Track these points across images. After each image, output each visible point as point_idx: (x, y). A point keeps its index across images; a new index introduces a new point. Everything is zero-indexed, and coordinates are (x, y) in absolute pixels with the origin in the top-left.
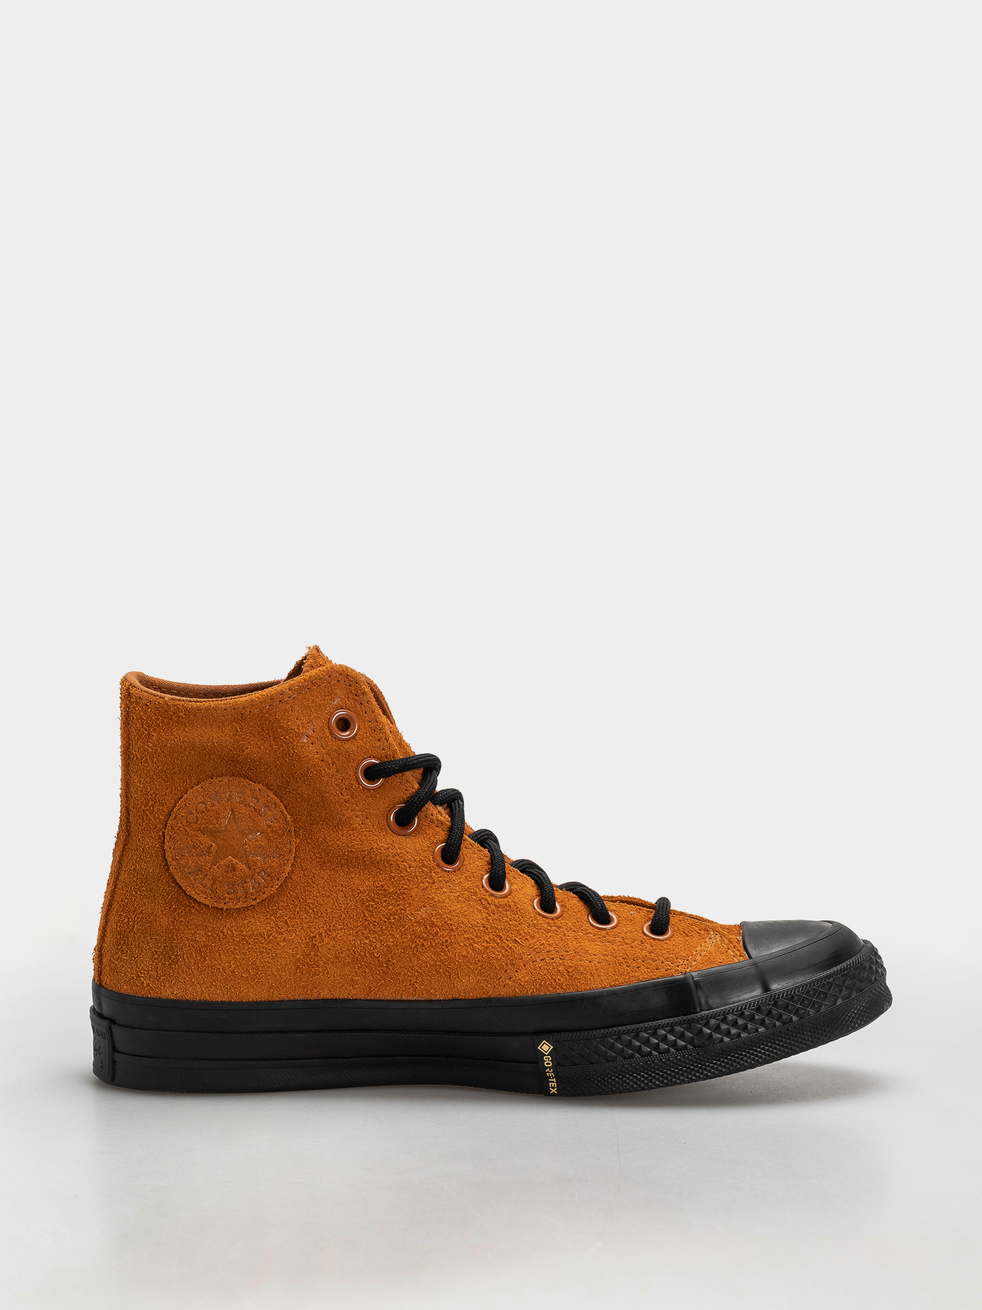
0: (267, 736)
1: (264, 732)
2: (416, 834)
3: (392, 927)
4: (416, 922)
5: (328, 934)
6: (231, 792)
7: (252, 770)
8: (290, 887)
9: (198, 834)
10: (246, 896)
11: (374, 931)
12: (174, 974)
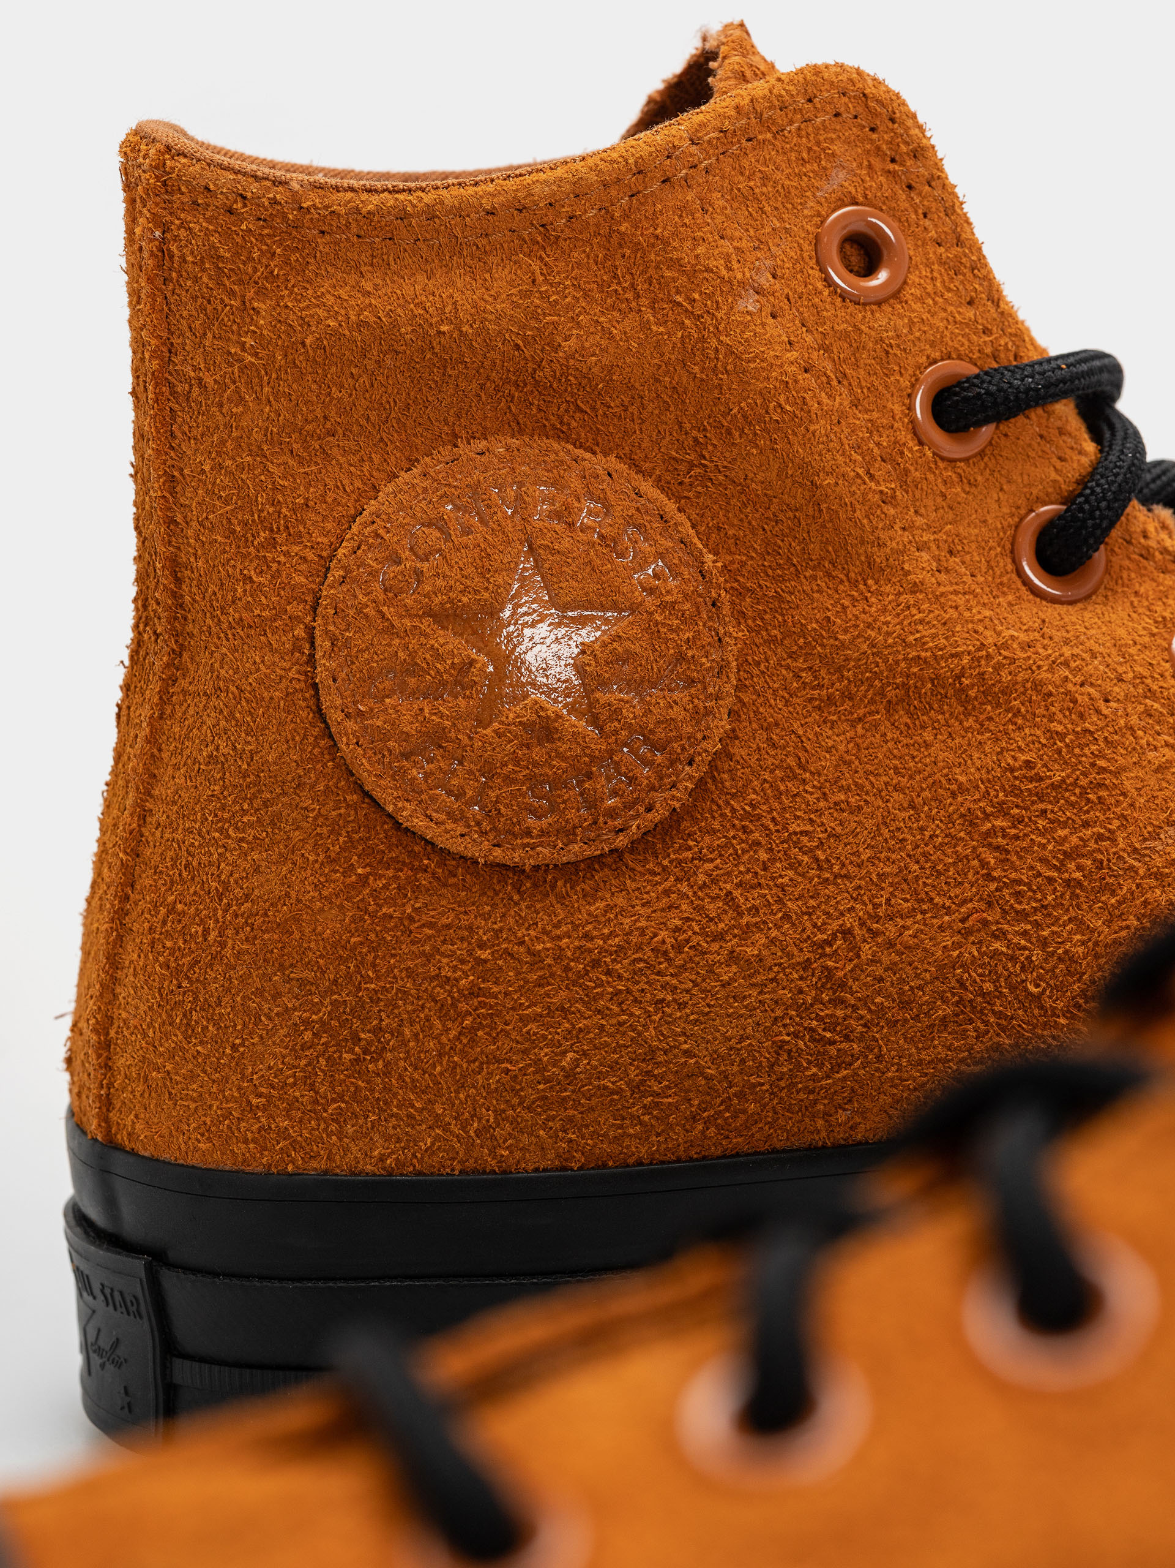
0: (629, 295)
1: (619, 283)
2: (1106, 597)
3: (1074, 896)
4: (1149, 875)
5: (870, 930)
6: (521, 485)
7: (582, 411)
8: (727, 784)
9: (426, 624)
10: (595, 823)
11: (1017, 912)
12: (372, 1091)
